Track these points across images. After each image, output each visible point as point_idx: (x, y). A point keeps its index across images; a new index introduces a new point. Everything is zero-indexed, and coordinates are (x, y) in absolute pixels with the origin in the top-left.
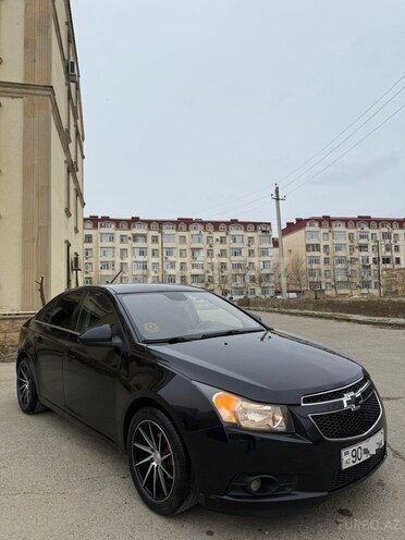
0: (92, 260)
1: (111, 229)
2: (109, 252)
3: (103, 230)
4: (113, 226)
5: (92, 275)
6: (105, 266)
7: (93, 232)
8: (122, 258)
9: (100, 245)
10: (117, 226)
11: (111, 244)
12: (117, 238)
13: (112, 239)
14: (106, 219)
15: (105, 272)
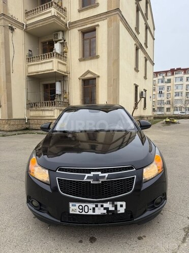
0: (170, 92)
1: (181, 74)
2: (180, 87)
3: (177, 76)
4: (182, 73)
5: (170, 99)
6: (177, 94)
7: (171, 77)
8: (187, 90)
9: (175, 84)
10: (185, 73)
11: (181, 83)
12: (185, 79)
13: (181, 80)
14: (179, 69)
15: (177, 98)
